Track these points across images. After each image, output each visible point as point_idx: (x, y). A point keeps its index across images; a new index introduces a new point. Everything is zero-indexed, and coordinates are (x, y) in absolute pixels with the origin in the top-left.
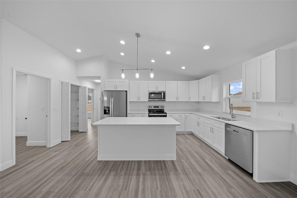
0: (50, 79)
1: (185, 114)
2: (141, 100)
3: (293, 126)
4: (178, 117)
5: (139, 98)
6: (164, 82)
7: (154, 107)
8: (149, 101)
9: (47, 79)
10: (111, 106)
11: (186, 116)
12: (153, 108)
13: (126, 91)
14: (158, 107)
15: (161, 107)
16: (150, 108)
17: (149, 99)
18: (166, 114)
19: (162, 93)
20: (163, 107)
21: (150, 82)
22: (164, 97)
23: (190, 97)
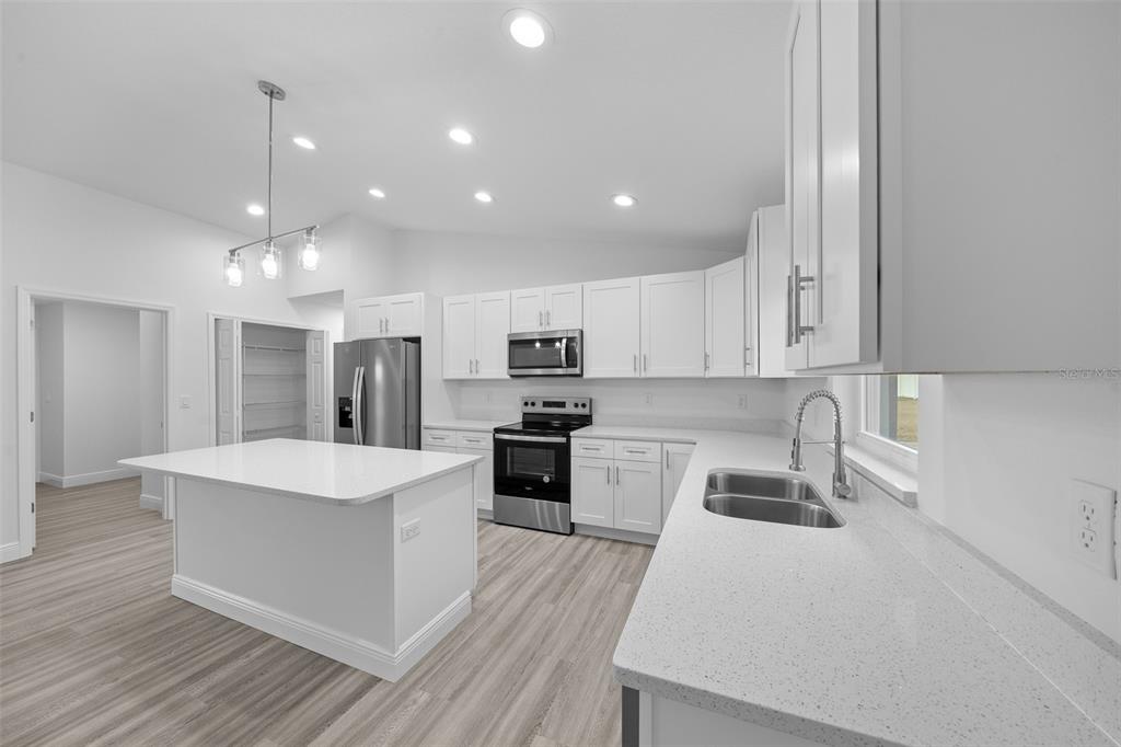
0: (166, 312)
1: (662, 442)
5: (474, 365)
6: (576, 287)
7: (546, 404)
8: (512, 376)
9: (161, 312)
10: (354, 396)
11: (665, 456)
12: (539, 409)
14: (562, 405)
15: (576, 405)
16: (530, 409)
17: (510, 368)
18: (564, 440)
19: (564, 341)
20: (584, 406)
21: (516, 293)
22: (572, 358)
23: (706, 356)
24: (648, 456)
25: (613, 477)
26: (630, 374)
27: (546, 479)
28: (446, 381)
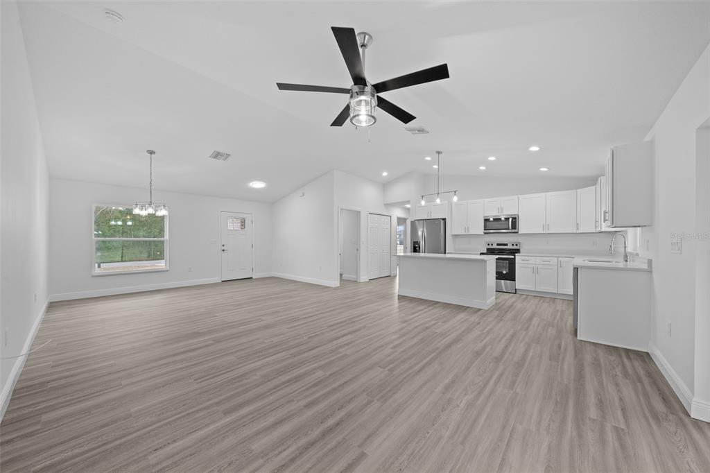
0: (360, 212)
1: (558, 257)
2: (472, 232)
3: (650, 262)
4: (542, 263)
5: (467, 229)
6: (515, 197)
7: (498, 245)
8: (485, 233)
10: (421, 241)
11: (559, 262)
12: (495, 246)
13: (444, 219)
14: (506, 245)
15: (513, 245)
16: (490, 247)
17: (485, 230)
18: (513, 257)
19: (510, 219)
20: (517, 245)
21: (486, 200)
22: (514, 226)
23: (577, 224)
24: (551, 263)
25: (535, 271)
26: (541, 231)
27: (504, 272)
28: (453, 235)
